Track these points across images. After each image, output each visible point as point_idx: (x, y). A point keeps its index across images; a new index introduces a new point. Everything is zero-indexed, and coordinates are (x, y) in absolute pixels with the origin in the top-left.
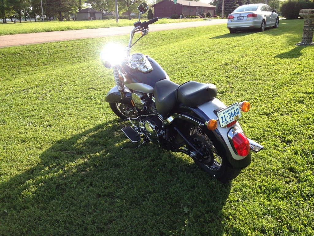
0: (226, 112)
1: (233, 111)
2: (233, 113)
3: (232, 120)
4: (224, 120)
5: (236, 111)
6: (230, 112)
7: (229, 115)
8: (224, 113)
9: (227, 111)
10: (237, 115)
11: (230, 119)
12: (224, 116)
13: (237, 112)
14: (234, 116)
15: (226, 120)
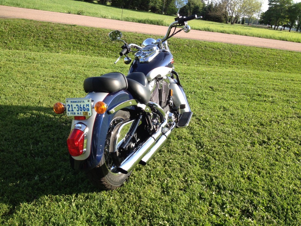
0: (74, 102)
1: (82, 104)
2: (82, 106)
3: (79, 113)
4: (70, 109)
5: (85, 106)
6: (79, 104)
7: (77, 106)
8: (71, 102)
9: (76, 102)
10: (86, 111)
11: (78, 112)
12: (72, 105)
13: (86, 108)
14: (83, 111)
15: (72, 111)
